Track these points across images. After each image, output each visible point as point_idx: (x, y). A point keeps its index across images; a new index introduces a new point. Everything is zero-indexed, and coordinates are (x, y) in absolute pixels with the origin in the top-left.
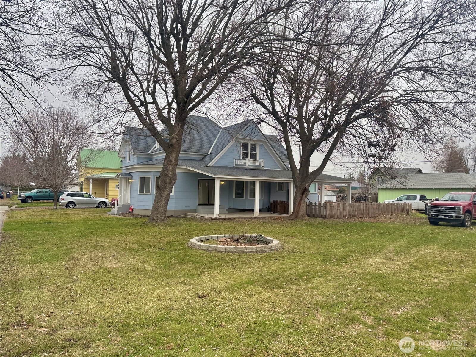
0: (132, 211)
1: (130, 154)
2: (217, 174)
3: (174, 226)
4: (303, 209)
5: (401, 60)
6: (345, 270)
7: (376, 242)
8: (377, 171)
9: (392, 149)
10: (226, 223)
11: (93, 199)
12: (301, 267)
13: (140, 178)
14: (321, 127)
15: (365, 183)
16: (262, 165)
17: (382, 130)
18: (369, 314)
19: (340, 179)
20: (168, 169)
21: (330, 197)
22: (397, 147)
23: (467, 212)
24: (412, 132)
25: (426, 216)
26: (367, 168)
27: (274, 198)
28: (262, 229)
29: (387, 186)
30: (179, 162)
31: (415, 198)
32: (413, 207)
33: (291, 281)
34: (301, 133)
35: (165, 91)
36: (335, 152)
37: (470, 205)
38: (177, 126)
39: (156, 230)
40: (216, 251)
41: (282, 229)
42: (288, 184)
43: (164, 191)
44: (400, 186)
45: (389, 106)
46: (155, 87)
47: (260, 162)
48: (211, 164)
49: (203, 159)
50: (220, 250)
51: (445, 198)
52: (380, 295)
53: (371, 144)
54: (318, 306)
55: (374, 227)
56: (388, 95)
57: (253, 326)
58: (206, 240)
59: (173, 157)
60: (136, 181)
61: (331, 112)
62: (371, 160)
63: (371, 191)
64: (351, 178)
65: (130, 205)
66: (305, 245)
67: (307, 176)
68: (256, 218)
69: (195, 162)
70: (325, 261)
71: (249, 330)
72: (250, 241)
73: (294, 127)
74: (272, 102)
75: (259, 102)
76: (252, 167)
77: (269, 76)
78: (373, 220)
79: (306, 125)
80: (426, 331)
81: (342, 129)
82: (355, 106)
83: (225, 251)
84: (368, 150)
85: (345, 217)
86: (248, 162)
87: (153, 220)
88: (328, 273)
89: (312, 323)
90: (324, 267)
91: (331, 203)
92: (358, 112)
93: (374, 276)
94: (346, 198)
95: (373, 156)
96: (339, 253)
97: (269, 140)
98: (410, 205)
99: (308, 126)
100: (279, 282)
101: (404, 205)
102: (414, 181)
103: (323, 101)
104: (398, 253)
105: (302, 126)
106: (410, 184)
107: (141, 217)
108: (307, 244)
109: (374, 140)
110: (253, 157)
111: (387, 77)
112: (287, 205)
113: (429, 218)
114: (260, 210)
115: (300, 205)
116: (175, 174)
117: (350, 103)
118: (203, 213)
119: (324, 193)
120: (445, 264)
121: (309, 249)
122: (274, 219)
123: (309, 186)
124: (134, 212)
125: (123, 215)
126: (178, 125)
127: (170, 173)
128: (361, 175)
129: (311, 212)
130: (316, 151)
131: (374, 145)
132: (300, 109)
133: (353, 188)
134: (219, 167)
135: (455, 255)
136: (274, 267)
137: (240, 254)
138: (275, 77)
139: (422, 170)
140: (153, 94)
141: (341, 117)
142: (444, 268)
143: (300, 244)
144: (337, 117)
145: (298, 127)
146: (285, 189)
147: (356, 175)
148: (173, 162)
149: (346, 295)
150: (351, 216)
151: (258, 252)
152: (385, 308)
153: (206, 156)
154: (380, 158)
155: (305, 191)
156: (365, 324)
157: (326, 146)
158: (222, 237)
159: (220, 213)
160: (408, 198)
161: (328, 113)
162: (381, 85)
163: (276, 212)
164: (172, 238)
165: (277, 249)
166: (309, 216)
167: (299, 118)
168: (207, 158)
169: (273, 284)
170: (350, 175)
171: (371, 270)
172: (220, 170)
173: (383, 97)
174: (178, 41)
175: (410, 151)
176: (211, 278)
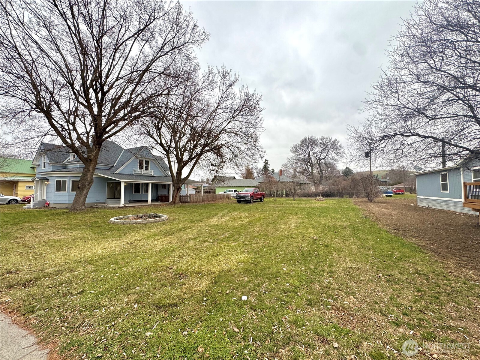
0: (49, 205)
1: (45, 163)
2: (123, 179)
3: (92, 213)
4: (178, 199)
5: (226, 126)
6: (201, 224)
7: (215, 212)
8: (215, 177)
9: (222, 168)
10: (130, 209)
11: (3, 197)
12: (180, 226)
13: (57, 181)
14: (187, 154)
15: (209, 184)
16: (153, 173)
17: (217, 158)
18: (211, 239)
19: (197, 182)
20: (87, 176)
21: (192, 192)
22: (224, 167)
23: (252, 197)
24: (231, 160)
25: (236, 199)
26: (210, 177)
27: (160, 193)
28: (155, 211)
29: (220, 185)
30: (96, 171)
31: (232, 191)
32: (231, 196)
33: (176, 232)
34: (177, 156)
35: (84, 124)
36: (195, 168)
37: (253, 194)
38: (94, 148)
39: (79, 216)
40: (130, 223)
41: (167, 210)
42: (169, 185)
43: (83, 190)
44: (225, 186)
45: (221, 147)
46: (75, 119)
47: (151, 172)
48: (117, 172)
49: (110, 168)
50: (132, 223)
51: (243, 191)
52: (215, 232)
53: (212, 165)
54: (190, 239)
55: (213, 206)
56: (220, 142)
57: (162, 250)
58: (121, 219)
59: (91, 168)
60: (53, 183)
61: (193, 147)
62: (212, 172)
63: (212, 188)
64: (202, 182)
65: (46, 201)
66: (181, 216)
67: (180, 180)
68: (149, 205)
69: (104, 170)
70: (191, 222)
71: (161, 251)
72: (149, 217)
73: (173, 153)
74: (160, 138)
75: (151, 136)
76: (146, 175)
77: (158, 123)
78: (213, 202)
79: (179, 152)
80: (231, 240)
81: (199, 156)
82: (205, 146)
83: (136, 223)
84: (211, 167)
85: (200, 202)
86: (143, 172)
87: (74, 209)
88: (193, 226)
89: (188, 245)
90: (191, 224)
91: (193, 195)
92: (207, 148)
93: (213, 225)
94: (200, 192)
95: (213, 170)
96: (198, 218)
97: (157, 159)
98: (230, 195)
99: (181, 153)
100: (170, 233)
101: (227, 195)
102: (232, 183)
103: (189, 140)
104: (223, 216)
105: (177, 153)
106: (229, 185)
107: (58, 209)
108: (182, 216)
109: (214, 163)
110: (147, 168)
111: (220, 133)
112: (168, 197)
113: (237, 200)
114: (152, 201)
115: (176, 196)
116: (92, 179)
117: (203, 143)
118: (111, 204)
119: (190, 189)
120: (241, 218)
121: (183, 218)
122: (161, 205)
123: (181, 186)
124: (51, 206)
125: (39, 208)
126: (96, 147)
127: (89, 178)
128: (208, 179)
129: (182, 200)
130: (185, 167)
131: (214, 165)
132: (176, 143)
133: (204, 187)
134: (123, 174)
135: (245, 214)
136: (167, 227)
137: (145, 224)
138: (162, 125)
139: (236, 178)
140: (73, 124)
141: (198, 150)
142: (240, 220)
143: (178, 216)
144: (196, 150)
145: (175, 153)
146: (167, 187)
147: (205, 180)
148: (91, 171)
149: (202, 234)
150: (203, 201)
151: (156, 222)
152: (217, 236)
153: (112, 167)
154: (217, 172)
155: (179, 189)
156: (210, 242)
157: (191, 164)
158: (131, 216)
159: (125, 203)
160: (229, 191)
161: (192, 147)
162: (217, 137)
163: (162, 201)
164: (95, 219)
165: (166, 220)
166: (181, 202)
167: (176, 148)
168: (113, 168)
169: (168, 234)
170: (202, 179)
171: (212, 223)
172: (124, 176)
173: (218, 143)
174: (96, 94)
175: (229, 169)
176: (132, 236)
